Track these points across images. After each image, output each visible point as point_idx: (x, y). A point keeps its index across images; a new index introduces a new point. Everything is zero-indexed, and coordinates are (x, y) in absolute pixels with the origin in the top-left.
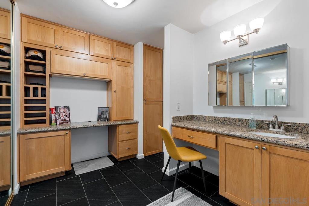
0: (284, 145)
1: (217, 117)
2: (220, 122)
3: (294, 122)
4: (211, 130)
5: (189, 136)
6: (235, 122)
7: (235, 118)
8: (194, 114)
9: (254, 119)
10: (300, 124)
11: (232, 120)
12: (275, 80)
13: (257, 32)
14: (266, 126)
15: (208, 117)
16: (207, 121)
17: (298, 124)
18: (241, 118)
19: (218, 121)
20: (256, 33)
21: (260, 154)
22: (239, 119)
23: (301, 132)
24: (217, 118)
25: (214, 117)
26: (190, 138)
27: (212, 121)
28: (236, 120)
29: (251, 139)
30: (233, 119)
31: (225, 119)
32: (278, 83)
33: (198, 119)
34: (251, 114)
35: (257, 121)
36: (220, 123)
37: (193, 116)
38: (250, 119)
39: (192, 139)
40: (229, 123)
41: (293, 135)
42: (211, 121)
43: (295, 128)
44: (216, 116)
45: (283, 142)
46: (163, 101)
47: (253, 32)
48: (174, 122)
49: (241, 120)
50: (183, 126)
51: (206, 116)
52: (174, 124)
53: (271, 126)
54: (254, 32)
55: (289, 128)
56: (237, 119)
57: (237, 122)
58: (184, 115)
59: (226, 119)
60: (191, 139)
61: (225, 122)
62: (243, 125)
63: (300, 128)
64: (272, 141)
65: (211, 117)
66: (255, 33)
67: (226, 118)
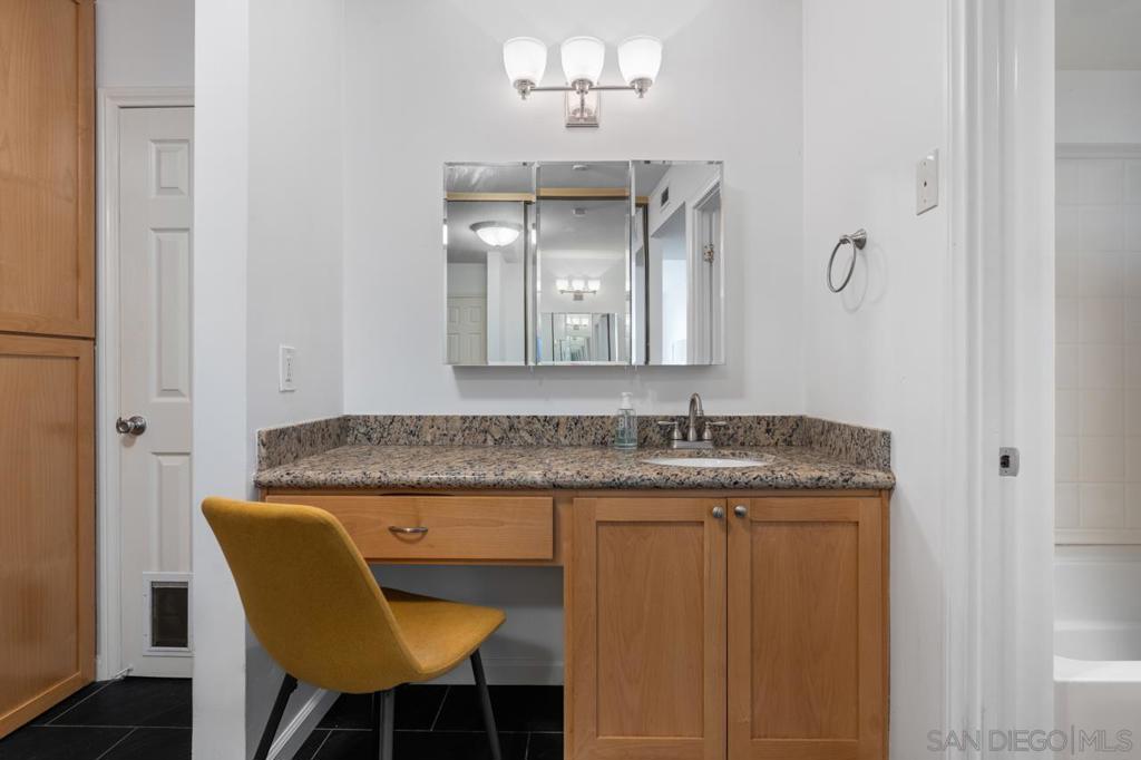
0: (790, 488)
1: (474, 417)
2: (489, 437)
3: (728, 415)
4: (529, 478)
5: (393, 530)
6: (553, 433)
7: (553, 417)
8: (346, 413)
9: (632, 413)
10: (740, 418)
11: (543, 426)
12: (566, 283)
13: (641, 90)
14: (658, 436)
15: (433, 418)
16: (429, 438)
17: (735, 421)
18: (577, 414)
19: (481, 438)
20: (638, 95)
21: (724, 535)
22: (568, 418)
23: (743, 444)
24: (476, 424)
25: (464, 419)
26: (398, 538)
27: (452, 440)
28: (558, 424)
29: (699, 485)
30: (547, 420)
31: (513, 424)
32: (572, 295)
33: (375, 436)
34: (624, 394)
35: (639, 417)
36: (490, 442)
37: (347, 419)
38: (620, 413)
39: (419, 540)
40: (530, 440)
41: (746, 454)
42: (446, 441)
43: (731, 431)
44: (470, 413)
45: (790, 477)
46: (94, 339)
47: (628, 84)
48: (271, 466)
49: (577, 420)
50: (352, 480)
51: (419, 418)
52: (269, 476)
53: (676, 434)
54: (633, 88)
55: (728, 436)
56: (562, 420)
57: (562, 431)
58: (314, 420)
59: (516, 421)
60: (411, 542)
61: (511, 435)
62: (582, 441)
63: (741, 432)
64: (761, 480)
65: (447, 419)
66: (633, 94)
67: (519, 417)
